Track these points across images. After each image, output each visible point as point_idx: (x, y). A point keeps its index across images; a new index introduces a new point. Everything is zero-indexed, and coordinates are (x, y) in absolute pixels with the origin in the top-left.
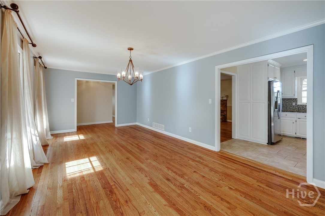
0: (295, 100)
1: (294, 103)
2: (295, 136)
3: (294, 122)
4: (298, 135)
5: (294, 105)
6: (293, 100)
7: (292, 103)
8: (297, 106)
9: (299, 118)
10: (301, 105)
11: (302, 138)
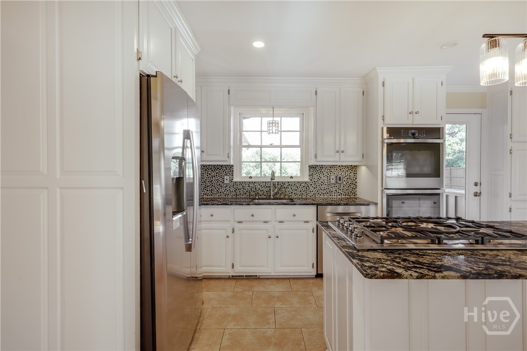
0: (229, 169)
1: (228, 178)
2: (232, 273)
3: (230, 233)
4: (240, 270)
5: (228, 182)
6: (225, 170)
7: (223, 178)
8: (234, 185)
9: (239, 222)
10: (240, 183)
11: (246, 276)
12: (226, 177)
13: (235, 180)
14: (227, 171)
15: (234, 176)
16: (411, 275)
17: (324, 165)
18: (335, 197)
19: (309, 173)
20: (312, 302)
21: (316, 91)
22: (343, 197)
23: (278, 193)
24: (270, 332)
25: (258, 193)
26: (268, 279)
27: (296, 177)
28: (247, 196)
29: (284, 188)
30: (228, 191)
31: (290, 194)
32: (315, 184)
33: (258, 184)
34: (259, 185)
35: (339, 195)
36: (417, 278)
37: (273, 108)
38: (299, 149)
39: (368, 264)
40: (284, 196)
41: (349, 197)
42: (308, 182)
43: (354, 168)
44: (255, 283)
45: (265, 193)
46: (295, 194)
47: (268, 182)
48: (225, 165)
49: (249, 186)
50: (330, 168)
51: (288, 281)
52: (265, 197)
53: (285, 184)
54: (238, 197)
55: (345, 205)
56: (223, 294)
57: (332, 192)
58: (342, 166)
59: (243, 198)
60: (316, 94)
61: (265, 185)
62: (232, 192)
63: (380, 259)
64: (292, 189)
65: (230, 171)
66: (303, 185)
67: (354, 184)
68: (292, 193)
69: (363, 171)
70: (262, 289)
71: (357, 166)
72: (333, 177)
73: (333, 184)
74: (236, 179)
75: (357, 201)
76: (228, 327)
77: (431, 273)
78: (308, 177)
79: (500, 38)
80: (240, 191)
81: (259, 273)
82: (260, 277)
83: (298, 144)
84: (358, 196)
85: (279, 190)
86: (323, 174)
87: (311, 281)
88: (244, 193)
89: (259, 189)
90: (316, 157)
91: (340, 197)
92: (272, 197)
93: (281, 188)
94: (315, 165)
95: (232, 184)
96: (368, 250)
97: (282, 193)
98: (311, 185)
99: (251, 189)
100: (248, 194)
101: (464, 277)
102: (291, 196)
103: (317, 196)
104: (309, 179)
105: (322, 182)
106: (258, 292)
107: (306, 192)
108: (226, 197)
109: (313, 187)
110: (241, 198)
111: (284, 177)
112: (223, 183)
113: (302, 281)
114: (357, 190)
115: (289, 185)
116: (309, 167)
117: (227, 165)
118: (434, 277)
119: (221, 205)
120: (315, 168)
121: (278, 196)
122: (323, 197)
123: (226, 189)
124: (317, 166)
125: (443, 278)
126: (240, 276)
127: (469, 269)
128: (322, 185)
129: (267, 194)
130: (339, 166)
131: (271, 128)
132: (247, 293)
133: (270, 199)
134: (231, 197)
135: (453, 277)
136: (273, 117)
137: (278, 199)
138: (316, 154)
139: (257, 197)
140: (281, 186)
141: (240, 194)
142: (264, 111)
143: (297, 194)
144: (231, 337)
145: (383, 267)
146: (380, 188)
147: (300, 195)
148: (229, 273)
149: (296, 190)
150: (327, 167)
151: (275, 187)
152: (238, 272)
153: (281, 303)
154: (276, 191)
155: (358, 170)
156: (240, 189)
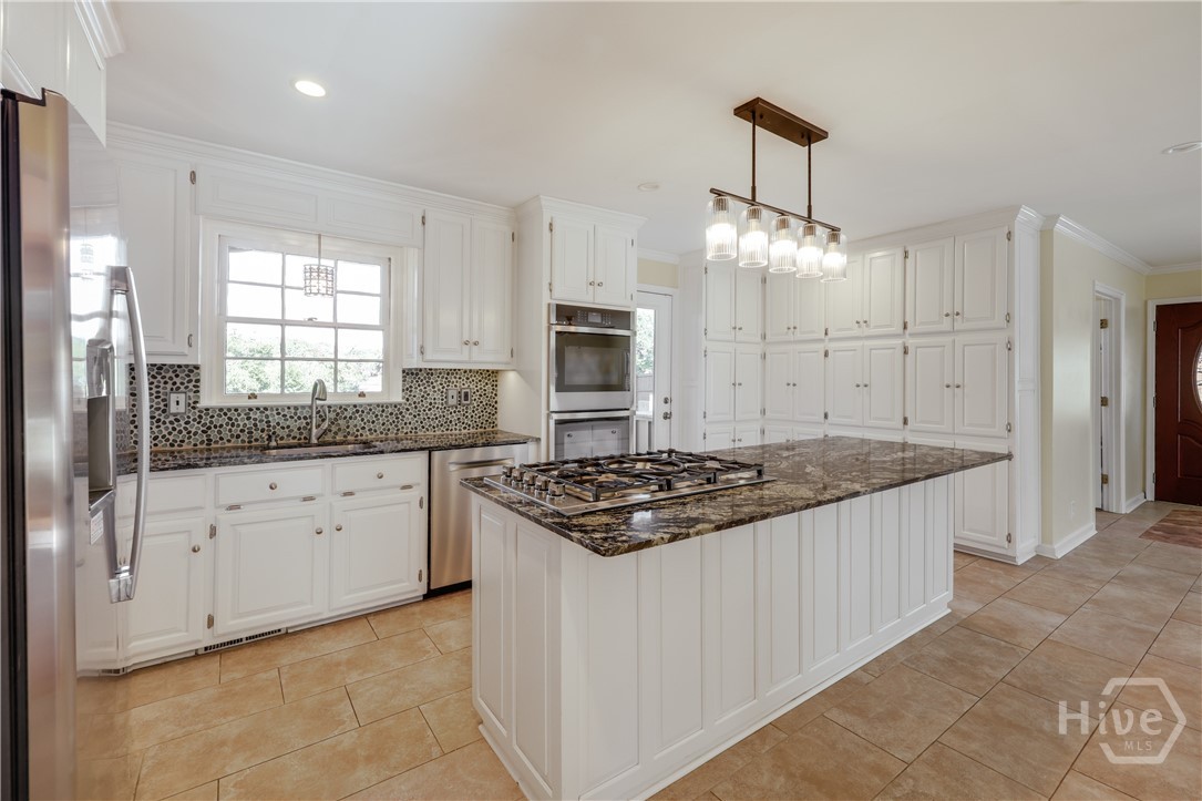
1: (182, 398)
2: (206, 639)
3: (201, 538)
4: (233, 625)
5: (182, 408)
6: (171, 378)
7: (164, 400)
8: (200, 417)
9: (231, 508)
10: (221, 410)
11: (247, 639)
12: (174, 397)
13: (204, 402)
14: (178, 381)
15: (201, 394)
16: (662, 538)
17: (436, 370)
18: (457, 432)
19: (404, 385)
20: (428, 648)
21: (423, 218)
22: (472, 431)
23: (330, 431)
24: (347, 741)
25: (274, 433)
26: (311, 630)
27: (373, 394)
28: (243, 441)
29: (345, 418)
30: (180, 432)
31: (358, 431)
32: (416, 407)
33: (275, 412)
34: (278, 414)
35: (465, 428)
36: (670, 541)
37: (320, 236)
38: (379, 335)
39: (597, 535)
40: (345, 436)
41: (482, 430)
42: (400, 404)
43: (492, 375)
44: (278, 648)
45: (295, 433)
46: (370, 430)
47: (303, 407)
48: (172, 366)
49: (248, 418)
50: (448, 374)
51: (365, 620)
52: (296, 441)
53: (346, 410)
54: (213, 446)
55: (484, 445)
56: (187, 699)
57: (451, 422)
58: (470, 371)
59: (229, 450)
60: (424, 223)
61: (295, 414)
62: (195, 434)
63: (607, 525)
64: (362, 420)
65: (190, 381)
66: (390, 410)
67: (492, 407)
68: (363, 428)
69: (510, 381)
70: (304, 655)
71: (497, 372)
72: (453, 392)
73: (452, 407)
74: (208, 400)
75: (501, 438)
76: (228, 770)
77: (684, 530)
78: (400, 394)
79: (728, 198)
80: (220, 432)
81: (283, 622)
82: (290, 631)
83: (376, 321)
84: (499, 428)
85: (333, 423)
86: (434, 387)
87: (417, 609)
88: (232, 436)
89: (278, 424)
90: (422, 353)
91: (466, 431)
92: (316, 442)
93: (336, 419)
94: (416, 369)
95: (193, 414)
96: (583, 515)
97: (339, 430)
98: (408, 410)
99: (255, 425)
100: (245, 437)
101: (719, 528)
102: (361, 435)
103: (419, 433)
104: (403, 398)
105: (431, 404)
106: (292, 666)
107: (396, 426)
108: (176, 448)
109: (410, 414)
110: (223, 449)
111: (345, 394)
112: (164, 411)
113: (397, 614)
114: (499, 416)
115: (358, 412)
116: (404, 371)
117: (179, 366)
118: (688, 536)
119: (175, 468)
120: (417, 374)
121: (328, 438)
122: (432, 433)
123: (174, 429)
124: (421, 370)
125: (697, 534)
126: (231, 642)
127: (719, 517)
128: (430, 409)
129: (301, 434)
130: (465, 372)
131: (314, 282)
132: (263, 676)
133: (308, 445)
134: (191, 447)
135: (708, 531)
136: (320, 258)
137: (330, 444)
138: (422, 347)
139: (273, 444)
140: (338, 414)
141: (221, 439)
142: (292, 239)
143: (375, 431)
144: (242, 790)
145: (622, 535)
146: (544, 412)
147: (382, 433)
148: (199, 641)
149: (373, 422)
150: (440, 372)
151: (320, 416)
152: (224, 635)
153: (360, 671)
154: (325, 425)
155: (499, 378)
156: (221, 426)
